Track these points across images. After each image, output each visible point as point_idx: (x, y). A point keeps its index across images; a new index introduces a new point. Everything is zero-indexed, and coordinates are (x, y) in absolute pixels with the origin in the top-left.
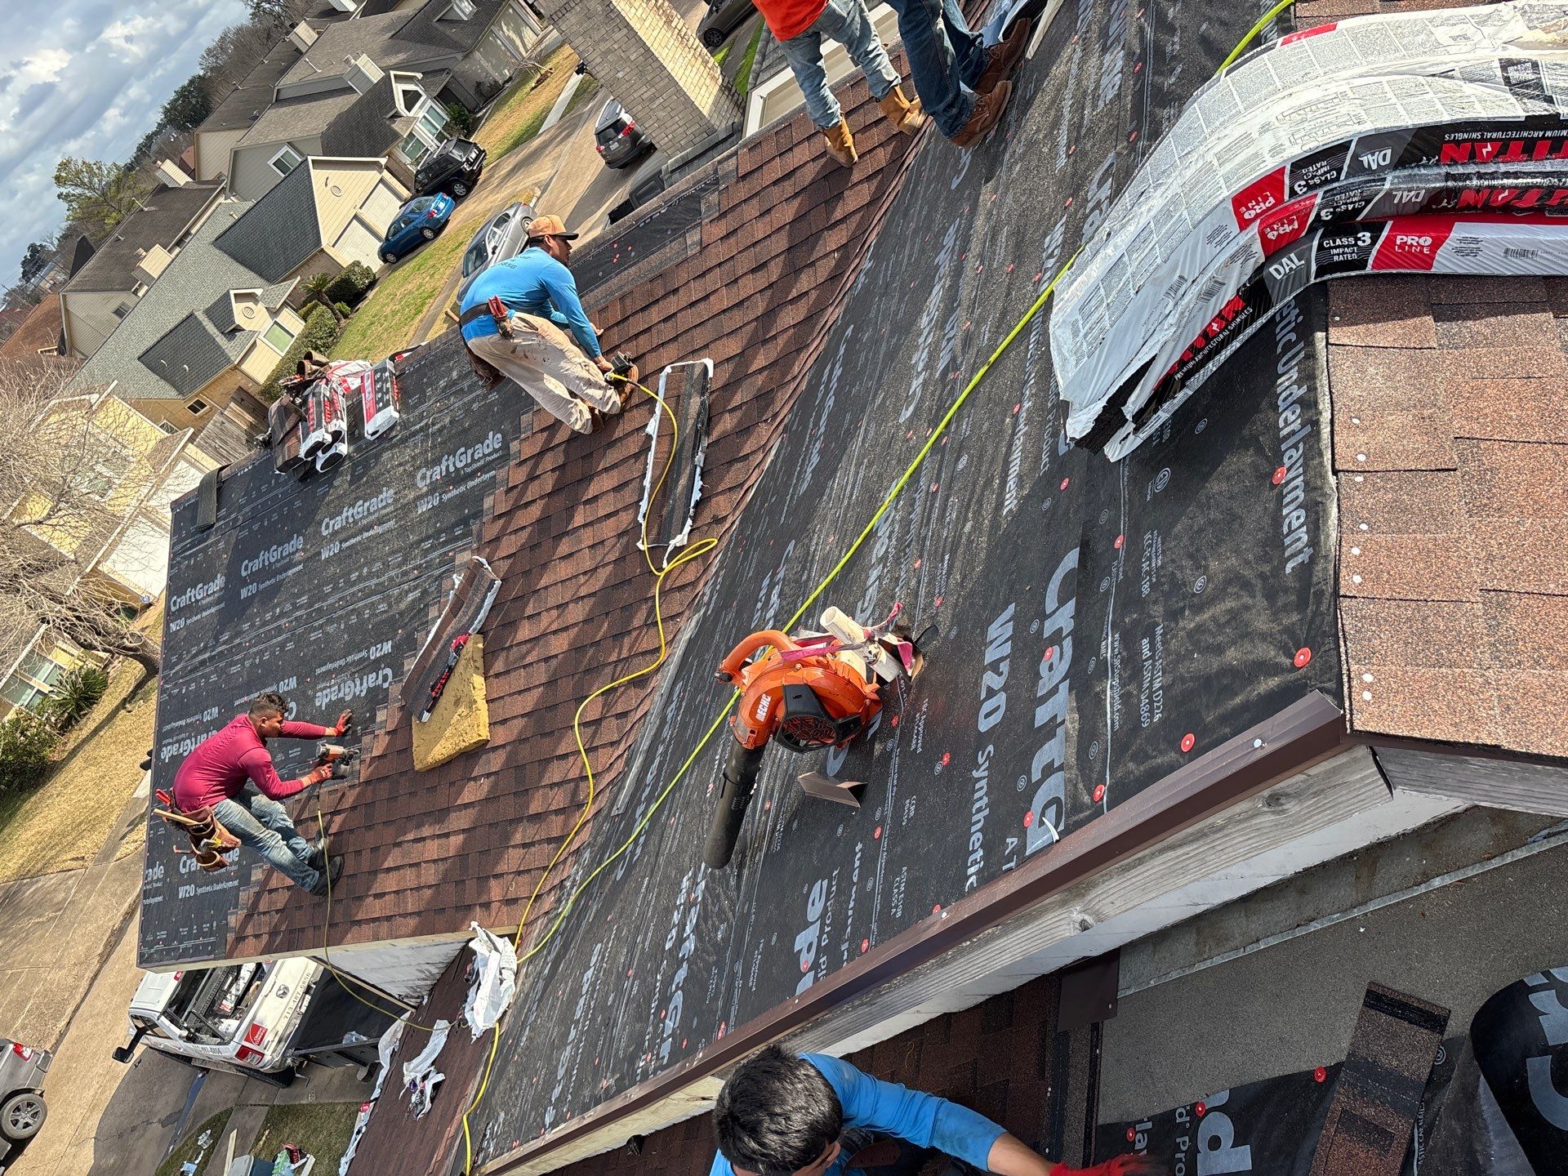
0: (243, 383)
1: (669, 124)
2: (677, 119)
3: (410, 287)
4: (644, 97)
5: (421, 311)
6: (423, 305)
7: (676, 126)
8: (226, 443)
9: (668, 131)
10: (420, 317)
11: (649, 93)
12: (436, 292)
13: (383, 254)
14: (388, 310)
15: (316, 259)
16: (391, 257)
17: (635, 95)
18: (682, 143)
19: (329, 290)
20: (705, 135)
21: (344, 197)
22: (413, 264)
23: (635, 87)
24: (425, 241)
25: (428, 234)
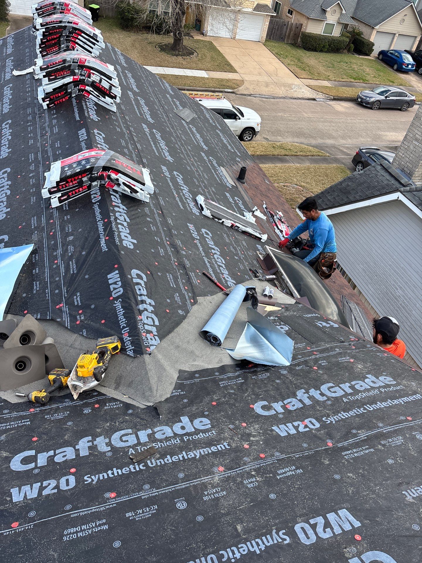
0: (304, 24)
1: (408, 153)
2: (412, 155)
3: (368, 70)
4: (417, 136)
5: (355, 79)
6: (359, 79)
7: (408, 157)
8: (278, 30)
9: (405, 154)
10: (353, 80)
11: (419, 137)
12: (366, 82)
13: (382, 53)
14: (355, 66)
15: (369, 28)
16: (381, 57)
17: (416, 131)
18: (402, 163)
19: (357, 39)
20: (409, 172)
21: (401, 26)
22: (379, 67)
23: (420, 129)
24: (392, 67)
25: (395, 67)
